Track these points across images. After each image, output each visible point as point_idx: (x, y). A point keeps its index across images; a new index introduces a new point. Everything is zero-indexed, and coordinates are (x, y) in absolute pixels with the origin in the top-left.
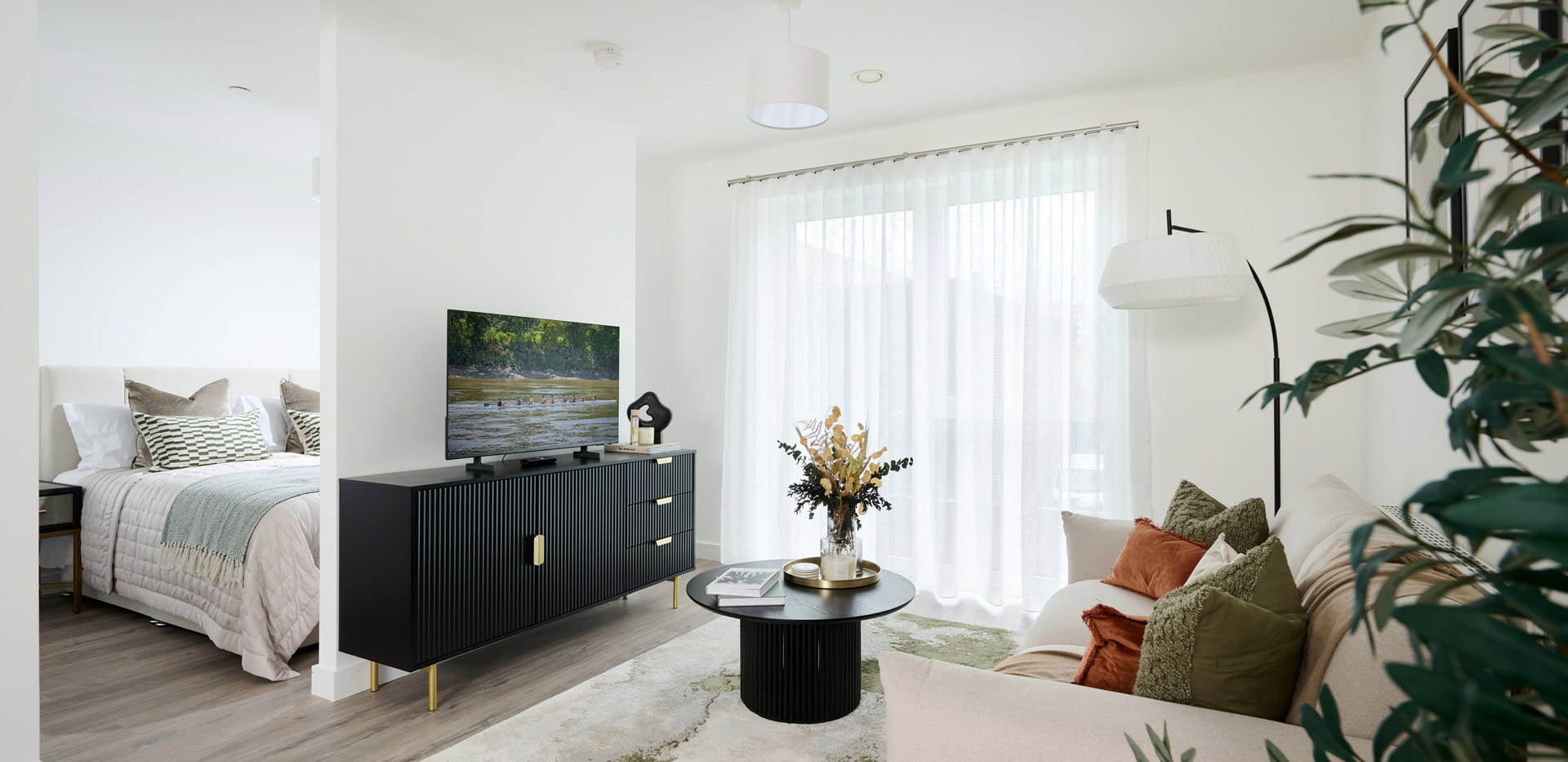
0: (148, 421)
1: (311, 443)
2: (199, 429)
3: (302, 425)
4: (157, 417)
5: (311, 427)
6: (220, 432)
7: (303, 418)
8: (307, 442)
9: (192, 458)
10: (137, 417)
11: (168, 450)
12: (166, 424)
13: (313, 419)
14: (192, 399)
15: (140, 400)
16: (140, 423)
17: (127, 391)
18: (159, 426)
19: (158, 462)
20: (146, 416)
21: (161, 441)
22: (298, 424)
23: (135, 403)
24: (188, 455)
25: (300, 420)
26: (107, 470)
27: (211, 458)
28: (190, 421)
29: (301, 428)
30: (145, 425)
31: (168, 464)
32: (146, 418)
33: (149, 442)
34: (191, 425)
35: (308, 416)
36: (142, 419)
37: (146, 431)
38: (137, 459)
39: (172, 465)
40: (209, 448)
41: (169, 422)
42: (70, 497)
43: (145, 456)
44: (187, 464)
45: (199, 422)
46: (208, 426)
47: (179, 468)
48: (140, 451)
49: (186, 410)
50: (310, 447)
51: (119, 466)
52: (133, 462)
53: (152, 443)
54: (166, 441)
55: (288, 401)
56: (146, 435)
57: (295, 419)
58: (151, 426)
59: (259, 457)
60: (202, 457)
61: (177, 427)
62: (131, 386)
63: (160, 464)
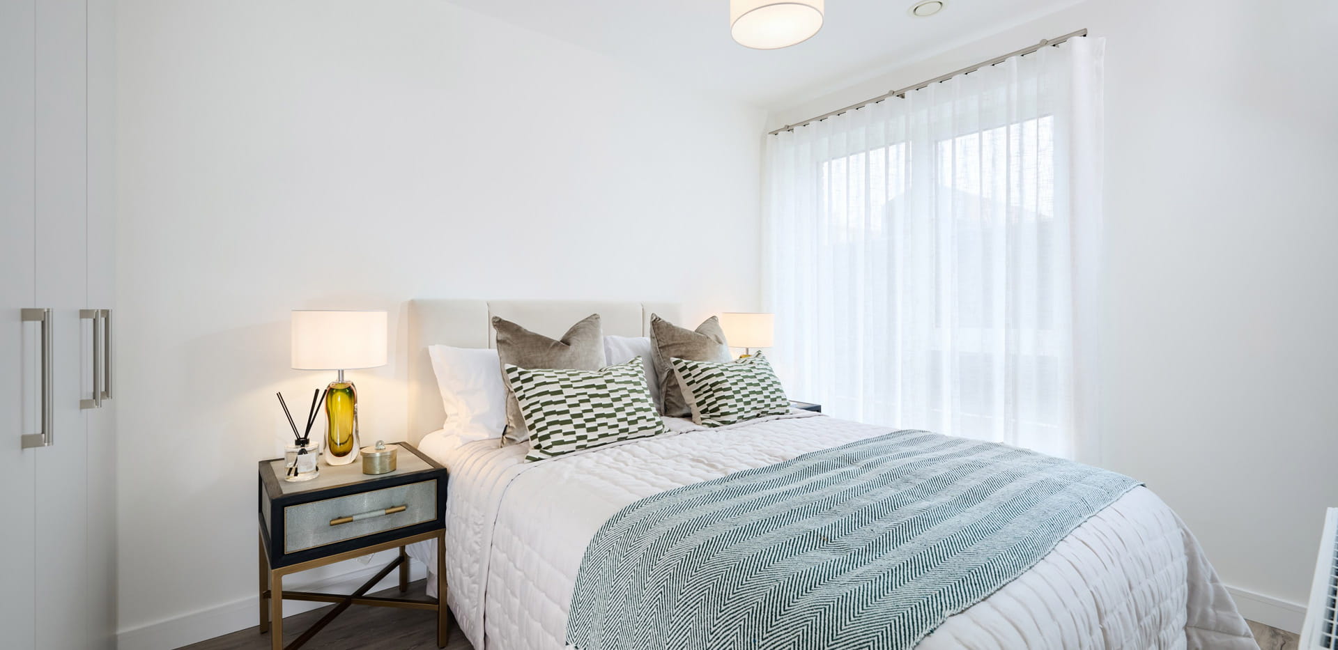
0: (523, 377)
1: (704, 407)
2: (583, 390)
3: (690, 379)
4: (533, 372)
5: (704, 383)
6: (608, 395)
7: (691, 369)
8: (699, 404)
9: (580, 438)
10: (509, 371)
11: (550, 424)
12: (545, 383)
13: (703, 370)
14: (566, 342)
15: (509, 344)
16: (514, 380)
17: (494, 332)
18: (537, 385)
19: (536, 442)
20: (520, 370)
21: (540, 409)
22: (685, 377)
23: (504, 349)
24: (574, 433)
25: (686, 372)
26: (474, 441)
27: (601, 436)
28: (572, 378)
29: (689, 384)
30: (518, 384)
31: (550, 447)
32: (521, 373)
33: (525, 409)
34: (575, 385)
35: (696, 367)
36: (515, 374)
37: (520, 393)
38: (508, 430)
39: (556, 449)
40: (600, 421)
41: (548, 380)
42: (432, 484)
43: (517, 426)
44: (572, 447)
45: (584, 379)
46: (593, 386)
47: (563, 453)
48: (511, 418)
49: (562, 359)
50: (703, 412)
51: (487, 436)
52: (504, 434)
53: (528, 412)
54: (547, 409)
55: (662, 344)
56: (521, 398)
57: (681, 370)
58: (527, 386)
59: (652, 432)
60: (592, 435)
61: (556, 388)
62: (500, 324)
63: (538, 447)
